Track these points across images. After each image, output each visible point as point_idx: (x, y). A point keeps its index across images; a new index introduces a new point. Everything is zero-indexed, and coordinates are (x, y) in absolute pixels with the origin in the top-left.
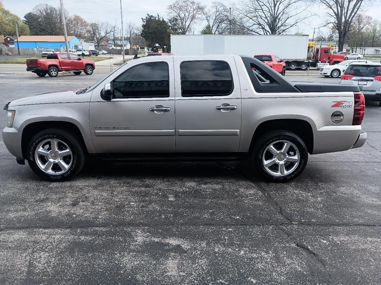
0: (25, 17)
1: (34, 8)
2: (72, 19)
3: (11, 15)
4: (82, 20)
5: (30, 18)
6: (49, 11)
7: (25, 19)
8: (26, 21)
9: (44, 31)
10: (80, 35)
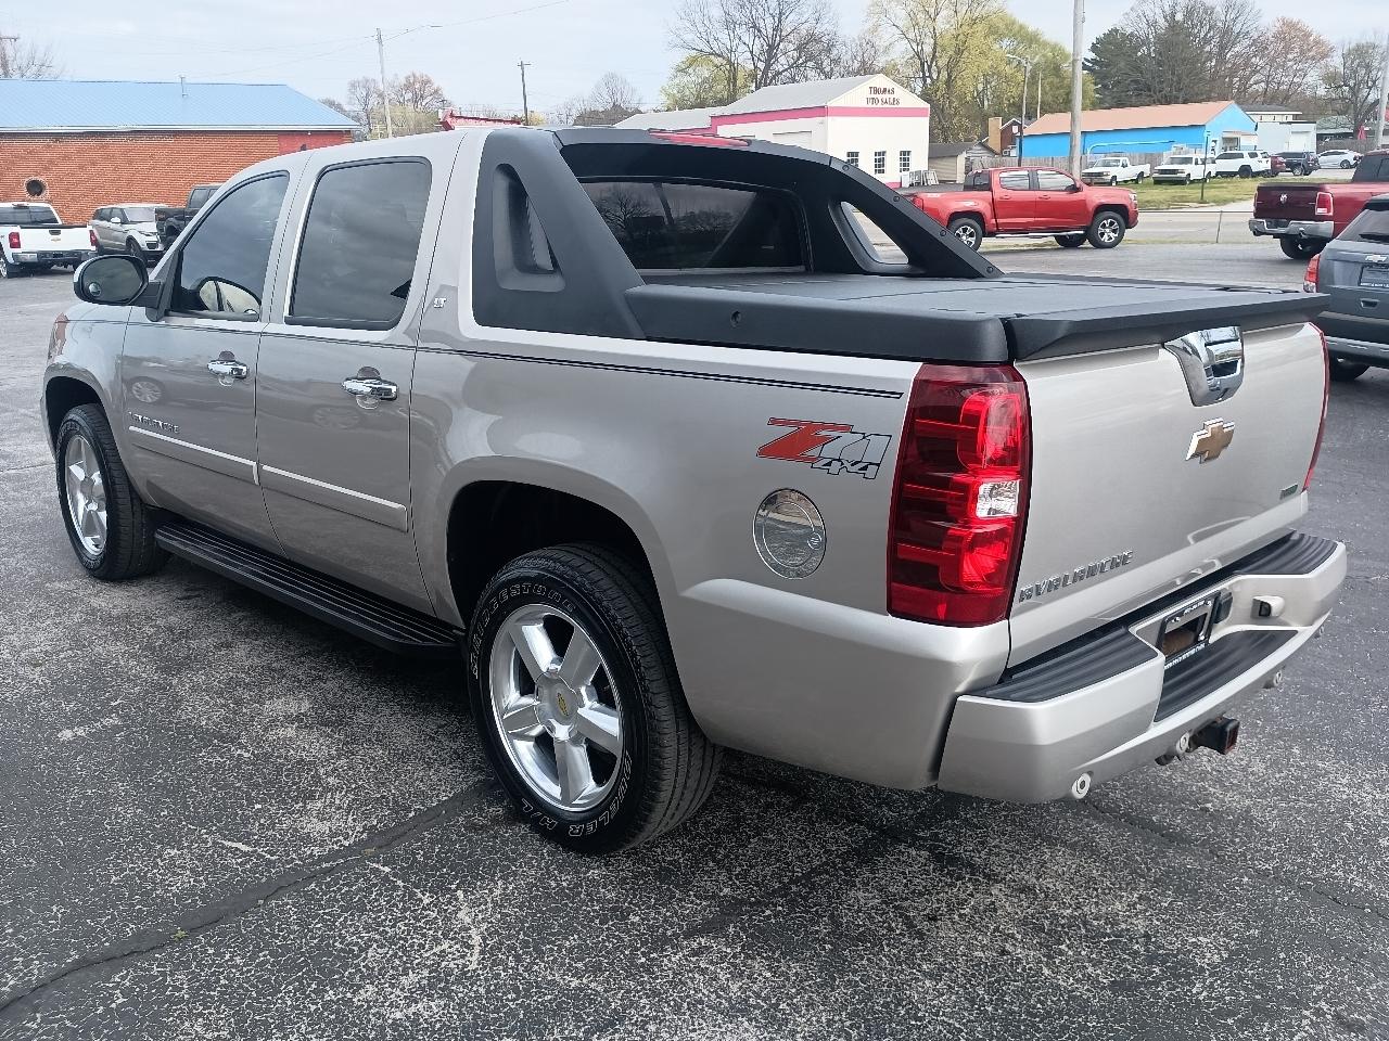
0: (1094, 48)
1: (1128, 10)
2: (1270, 35)
3: (1045, 44)
4: (1307, 35)
5: (1112, 49)
6: (1179, 17)
7: (1091, 56)
8: (1094, 62)
9: (1150, 90)
10: (1287, 98)
